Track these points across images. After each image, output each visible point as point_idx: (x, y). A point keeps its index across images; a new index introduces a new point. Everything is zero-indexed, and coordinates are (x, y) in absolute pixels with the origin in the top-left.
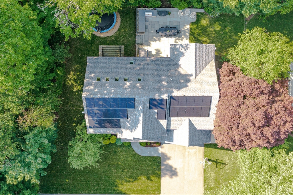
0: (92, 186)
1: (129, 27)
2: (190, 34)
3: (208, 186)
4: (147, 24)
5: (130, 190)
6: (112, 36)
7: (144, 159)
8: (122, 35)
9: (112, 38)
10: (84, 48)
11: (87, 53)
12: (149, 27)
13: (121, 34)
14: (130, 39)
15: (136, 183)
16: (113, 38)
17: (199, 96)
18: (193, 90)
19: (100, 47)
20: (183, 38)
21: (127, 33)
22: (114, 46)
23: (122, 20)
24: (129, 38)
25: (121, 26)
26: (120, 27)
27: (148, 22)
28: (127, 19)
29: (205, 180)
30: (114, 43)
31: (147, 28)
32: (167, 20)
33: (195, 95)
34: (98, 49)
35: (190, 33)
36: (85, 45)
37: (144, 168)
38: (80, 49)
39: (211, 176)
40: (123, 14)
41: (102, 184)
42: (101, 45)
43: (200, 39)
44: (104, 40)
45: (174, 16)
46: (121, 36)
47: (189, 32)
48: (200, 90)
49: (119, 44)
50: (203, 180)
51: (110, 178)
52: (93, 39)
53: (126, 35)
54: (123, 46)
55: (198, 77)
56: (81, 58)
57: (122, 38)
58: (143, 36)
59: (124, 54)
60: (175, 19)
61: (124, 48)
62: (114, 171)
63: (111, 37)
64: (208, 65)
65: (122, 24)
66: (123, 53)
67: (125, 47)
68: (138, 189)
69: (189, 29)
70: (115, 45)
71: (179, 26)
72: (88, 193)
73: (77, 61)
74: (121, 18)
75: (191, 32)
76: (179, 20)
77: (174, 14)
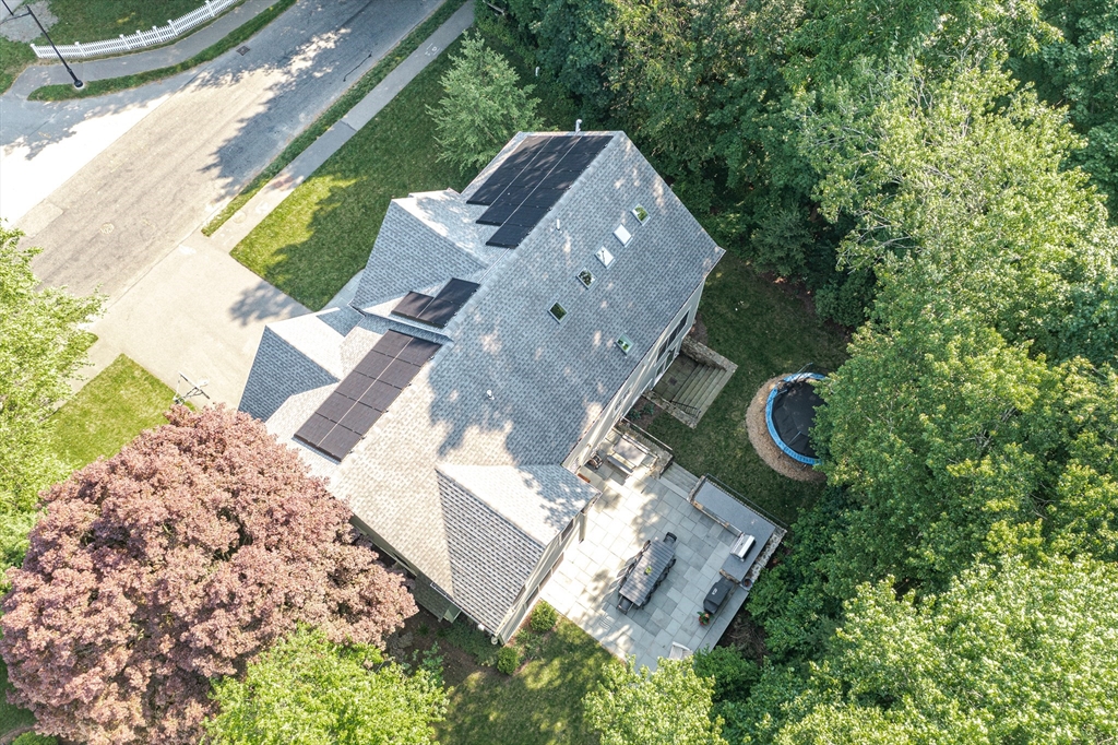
0: (392, 126)
1: (740, 483)
2: (591, 641)
3: (134, 378)
4: (715, 531)
5: (304, 197)
6: (742, 415)
7: (348, 272)
8: (727, 446)
9: (736, 413)
10: (758, 326)
11: (737, 325)
12: (700, 530)
13: (732, 444)
14: (701, 459)
15: (307, 218)
16: (735, 415)
17: (374, 426)
18: (405, 423)
19: (732, 368)
20: (596, 609)
21: (723, 463)
22: (709, 402)
23: (774, 477)
24: (706, 456)
25: (758, 460)
26: (758, 455)
27: (720, 537)
28: (770, 491)
29: (154, 382)
30: (719, 409)
31: (701, 518)
32: (687, 598)
33: (385, 416)
34: (730, 357)
35: (597, 642)
36: (764, 334)
37: (326, 258)
38: (761, 314)
39: (150, 402)
40: (792, 493)
41: (376, 148)
42: (737, 371)
43: (556, 663)
44: (745, 388)
45: (686, 631)
46: (726, 439)
47: (601, 642)
48: (389, 442)
49: (707, 420)
50: (159, 377)
51: (371, 172)
52: (766, 364)
53: (720, 455)
54: (691, 426)
55: (434, 480)
56: (735, 301)
57: (720, 441)
58: (683, 493)
59: (667, 414)
60: (673, 627)
61: (685, 426)
62: (382, 189)
63: (744, 412)
64: (446, 553)
65: (761, 465)
66: (674, 414)
67: (686, 432)
68: (289, 212)
69: (611, 649)
70: (711, 408)
71: (643, 626)
72: (382, 111)
73: (731, 288)
74: (783, 476)
75: (597, 646)
76: (662, 637)
77: (692, 634)
